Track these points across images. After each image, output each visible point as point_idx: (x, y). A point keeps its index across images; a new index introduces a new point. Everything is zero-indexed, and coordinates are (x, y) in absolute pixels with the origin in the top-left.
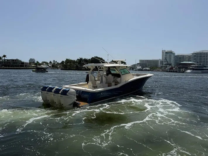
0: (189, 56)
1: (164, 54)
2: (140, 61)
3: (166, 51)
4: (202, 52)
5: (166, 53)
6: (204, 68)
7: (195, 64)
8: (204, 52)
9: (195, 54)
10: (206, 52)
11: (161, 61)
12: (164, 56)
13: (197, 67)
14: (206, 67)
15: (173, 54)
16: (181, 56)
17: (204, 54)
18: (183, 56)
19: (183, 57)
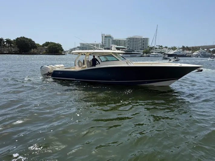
0: (124, 41)
1: (103, 38)
2: (81, 44)
3: (105, 35)
4: (134, 37)
5: (106, 37)
6: (133, 52)
7: (125, 49)
8: (136, 37)
9: (129, 39)
10: (138, 37)
11: (101, 45)
12: (103, 40)
13: (127, 51)
14: (134, 51)
15: (111, 38)
16: (118, 40)
17: (136, 39)
18: (120, 40)
19: (120, 42)
